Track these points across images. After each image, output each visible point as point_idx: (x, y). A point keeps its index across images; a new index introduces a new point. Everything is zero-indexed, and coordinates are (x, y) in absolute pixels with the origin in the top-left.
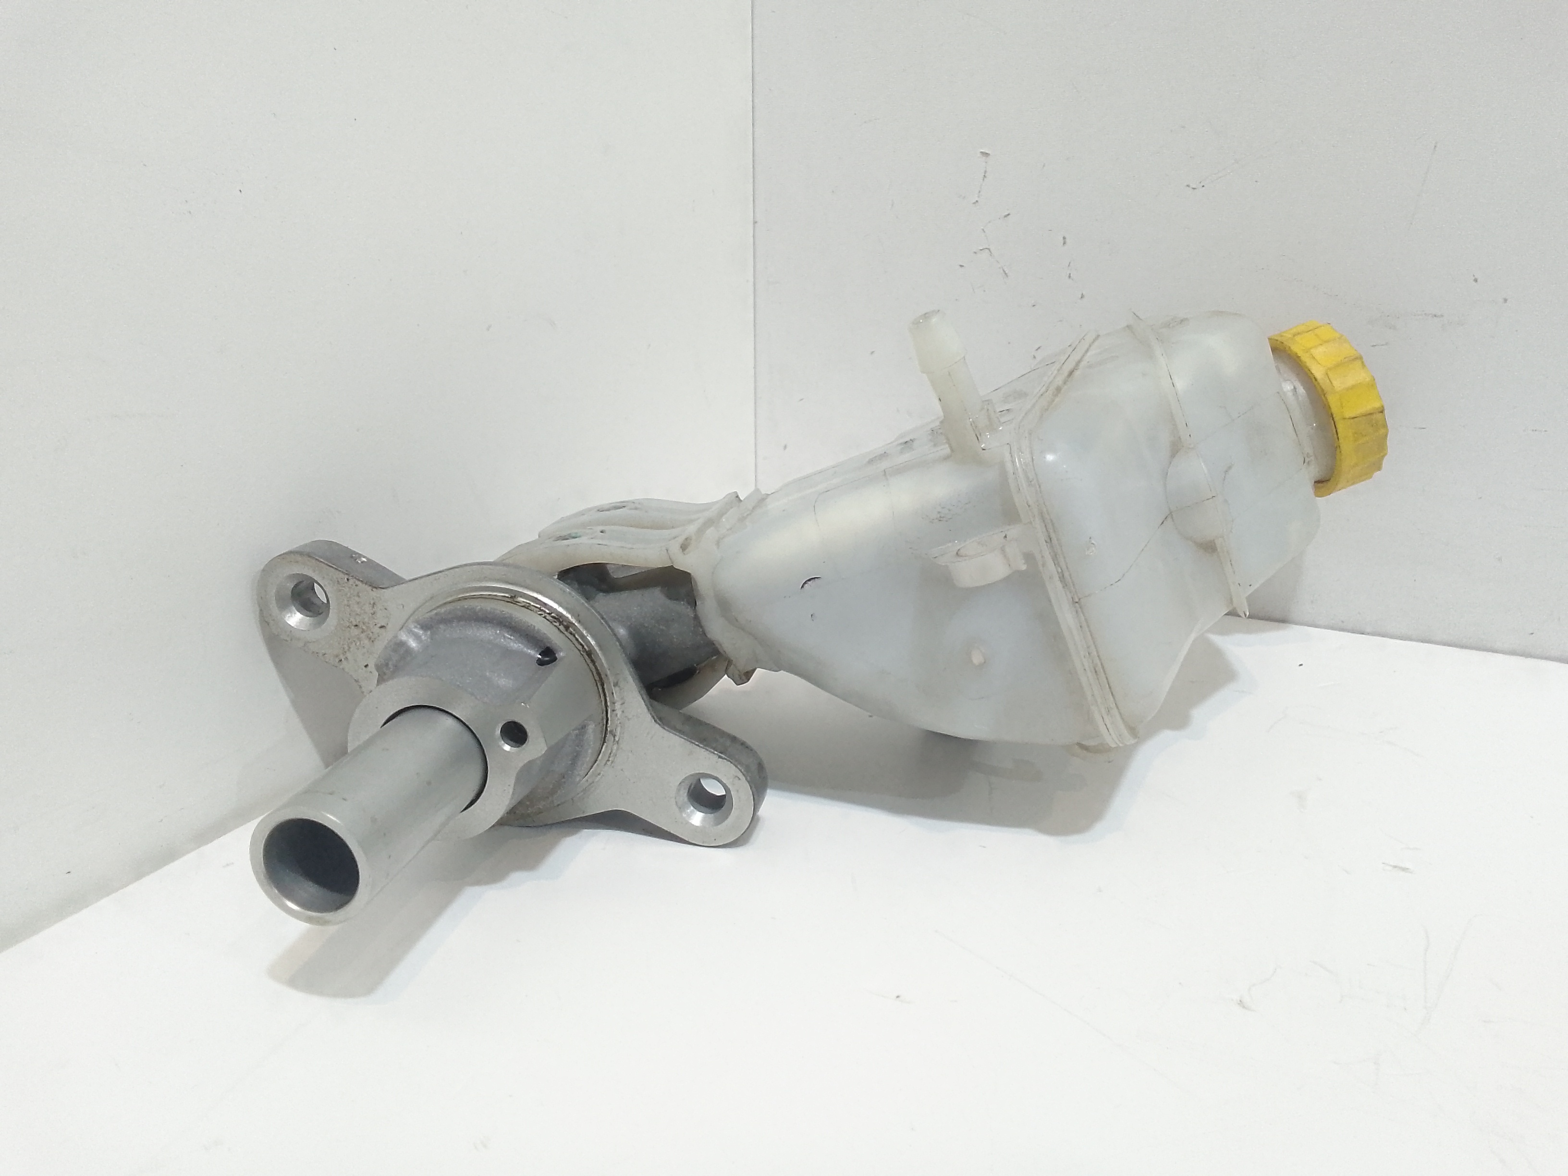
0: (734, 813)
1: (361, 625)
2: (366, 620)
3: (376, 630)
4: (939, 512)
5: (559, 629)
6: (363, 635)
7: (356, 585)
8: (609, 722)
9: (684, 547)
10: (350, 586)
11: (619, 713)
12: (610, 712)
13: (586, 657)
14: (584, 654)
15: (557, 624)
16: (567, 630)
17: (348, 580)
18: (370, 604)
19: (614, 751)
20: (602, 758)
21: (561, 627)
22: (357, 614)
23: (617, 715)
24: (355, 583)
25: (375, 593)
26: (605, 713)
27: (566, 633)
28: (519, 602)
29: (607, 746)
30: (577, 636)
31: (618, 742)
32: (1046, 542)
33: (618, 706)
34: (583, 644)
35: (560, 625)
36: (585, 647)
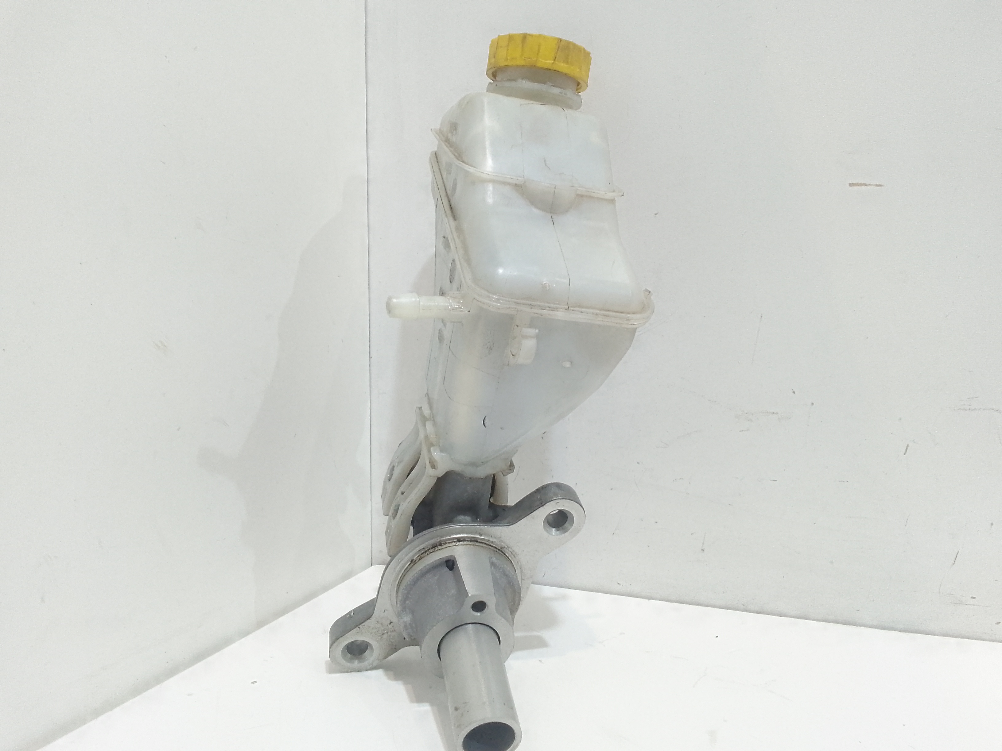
0: (573, 512)
1: (384, 632)
2: (383, 629)
3: (390, 626)
4: (487, 348)
5: (439, 550)
6: (389, 634)
7: (364, 625)
8: (496, 546)
9: (433, 467)
10: (363, 628)
11: (495, 540)
12: (492, 544)
13: (460, 543)
14: (458, 543)
15: (437, 549)
16: (442, 546)
17: (359, 628)
18: (376, 623)
19: (511, 551)
20: (511, 557)
21: (440, 547)
22: (378, 631)
23: (495, 542)
24: (362, 626)
25: (373, 619)
26: (491, 547)
27: (443, 547)
28: (416, 560)
29: (507, 553)
30: (448, 542)
31: (508, 547)
32: (531, 308)
33: (491, 539)
34: (453, 541)
35: (438, 548)
36: (455, 540)
